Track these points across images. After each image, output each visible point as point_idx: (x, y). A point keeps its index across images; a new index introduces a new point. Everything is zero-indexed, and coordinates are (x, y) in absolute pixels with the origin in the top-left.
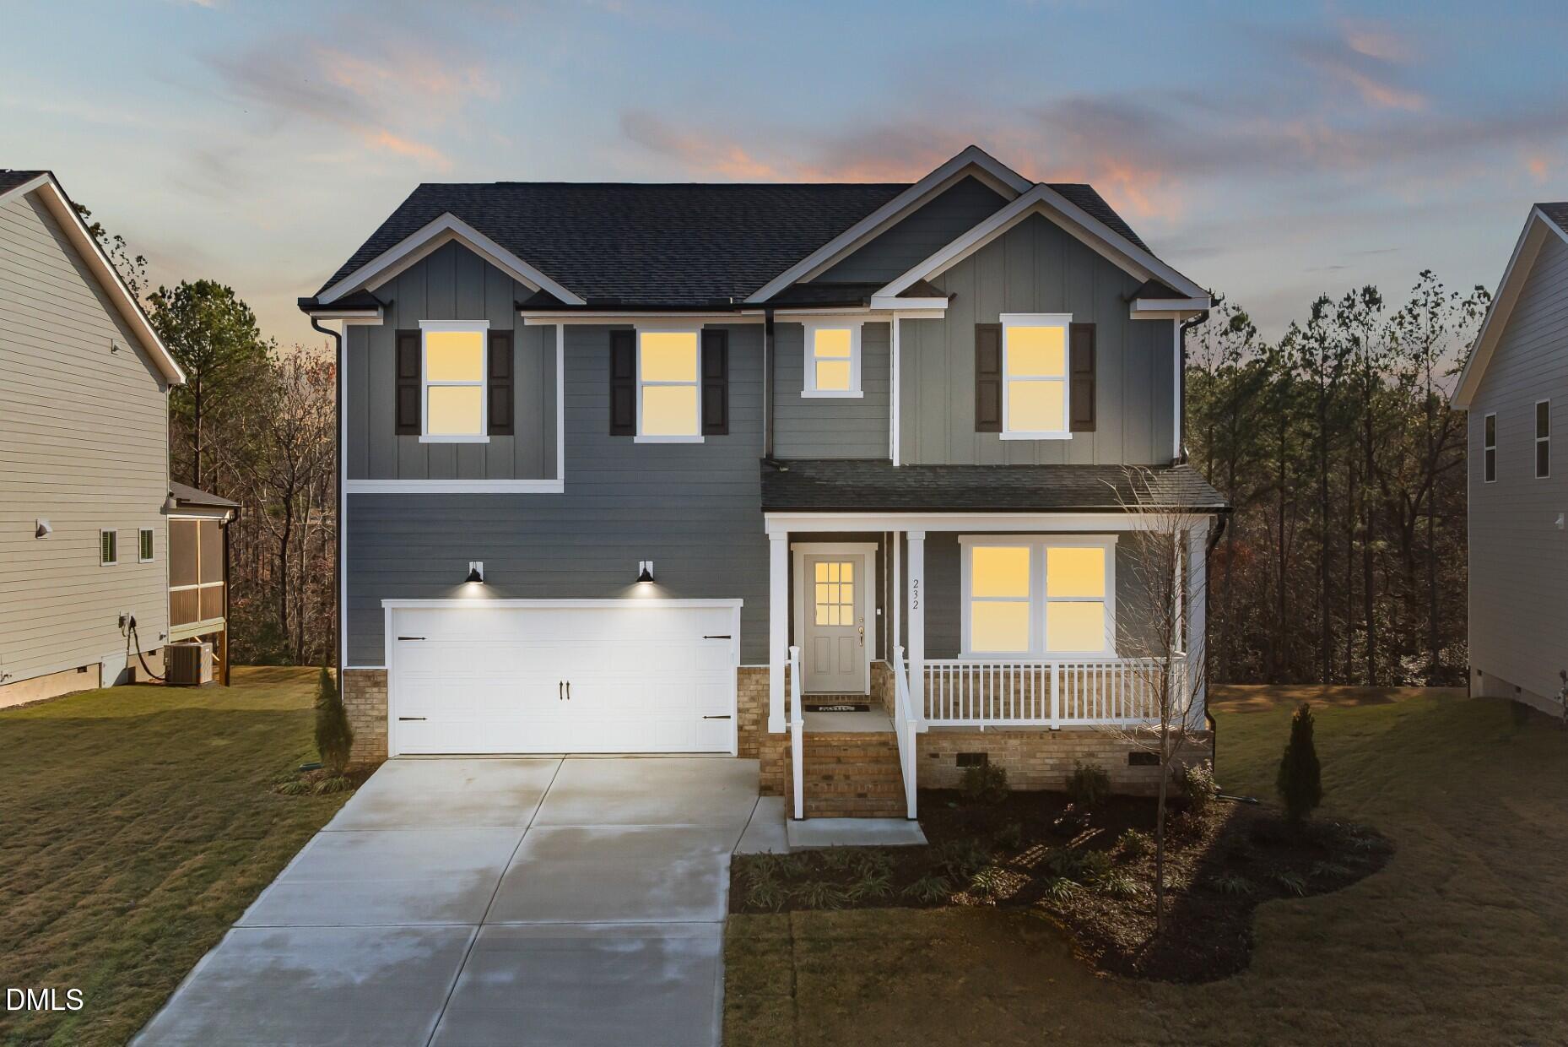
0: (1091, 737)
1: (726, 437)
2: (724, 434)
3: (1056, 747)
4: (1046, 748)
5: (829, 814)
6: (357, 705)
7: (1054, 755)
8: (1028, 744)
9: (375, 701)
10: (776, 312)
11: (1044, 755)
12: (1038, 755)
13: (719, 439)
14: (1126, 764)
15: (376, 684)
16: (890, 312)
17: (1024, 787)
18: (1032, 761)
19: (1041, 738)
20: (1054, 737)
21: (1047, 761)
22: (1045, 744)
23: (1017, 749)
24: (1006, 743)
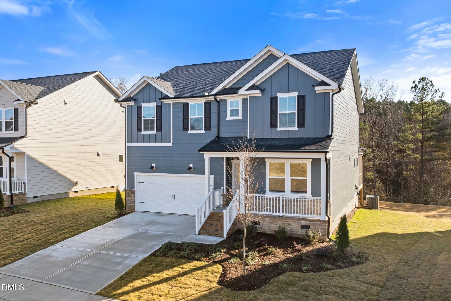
0: (289, 219)
1: (210, 131)
2: (209, 130)
3: (279, 222)
4: (276, 221)
5: (206, 234)
6: (129, 198)
7: (279, 224)
8: (271, 220)
9: (132, 197)
10: (217, 96)
11: (276, 224)
12: (274, 223)
13: (208, 131)
14: (300, 229)
15: (132, 193)
16: (246, 95)
17: (270, 232)
18: (272, 225)
19: (275, 218)
20: (278, 219)
21: (277, 225)
22: (276, 220)
23: (268, 221)
24: (265, 219)
